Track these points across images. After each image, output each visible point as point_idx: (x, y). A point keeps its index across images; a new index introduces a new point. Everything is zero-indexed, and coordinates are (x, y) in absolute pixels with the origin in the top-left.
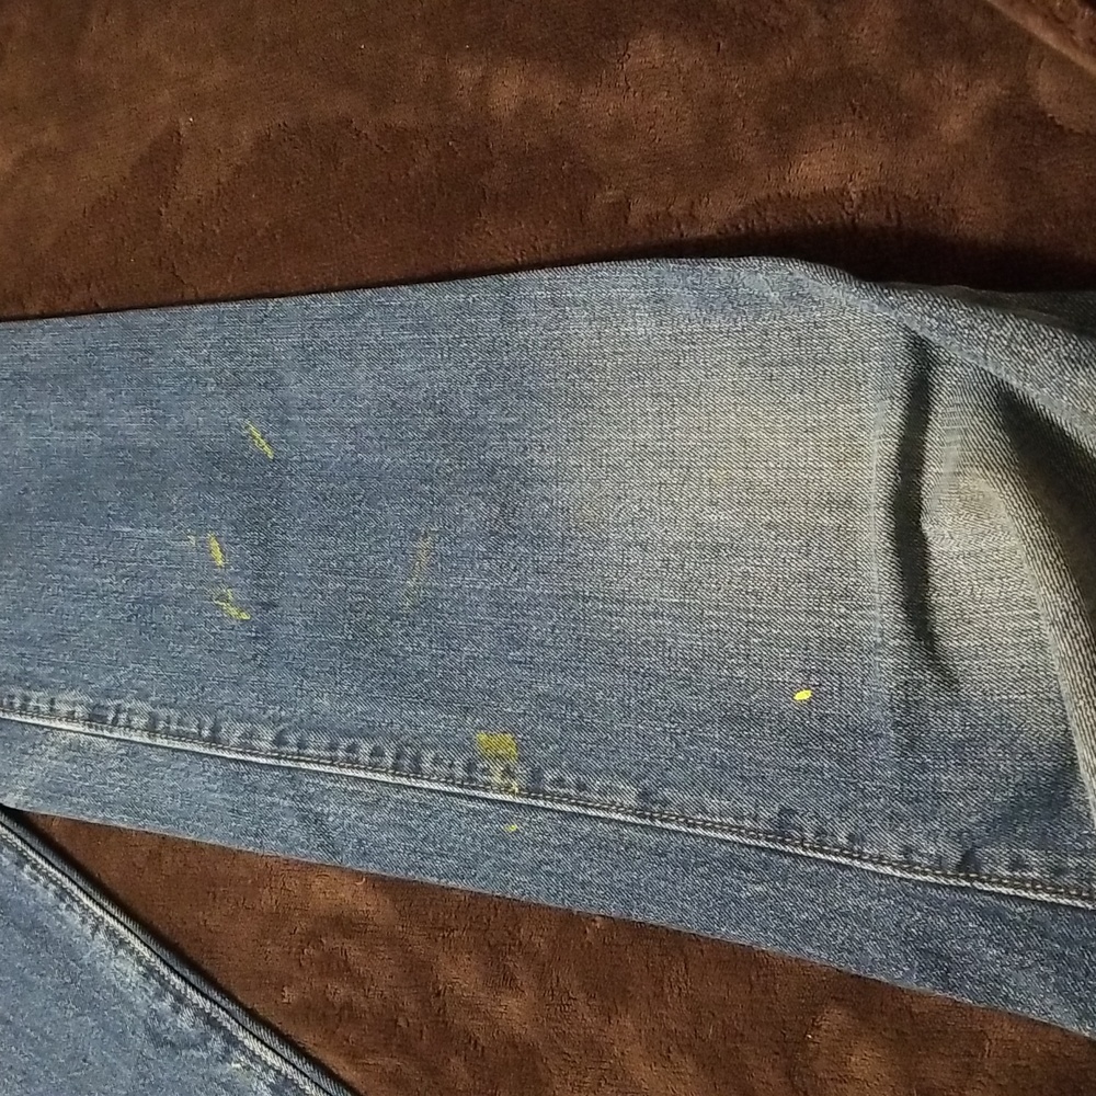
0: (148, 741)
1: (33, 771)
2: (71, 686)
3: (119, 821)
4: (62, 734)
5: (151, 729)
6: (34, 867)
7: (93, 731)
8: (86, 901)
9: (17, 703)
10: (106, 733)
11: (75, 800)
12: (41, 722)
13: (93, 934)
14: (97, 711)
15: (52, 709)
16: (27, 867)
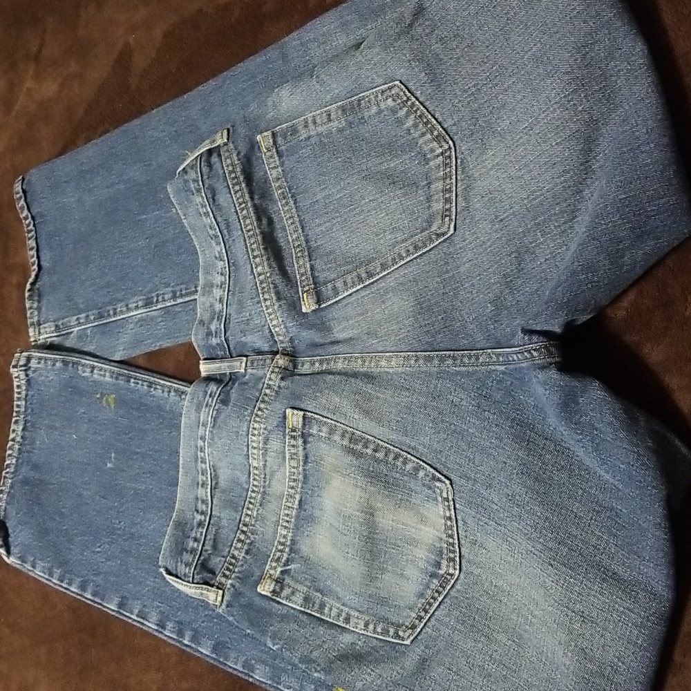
0: (174, 303)
1: (126, 338)
2: (134, 295)
3: (167, 343)
4: (134, 317)
5: (174, 297)
6: (135, 379)
7: (148, 310)
8: (162, 382)
9: (111, 313)
10: (155, 308)
11: (145, 342)
12: (124, 316)
13: (168, 395)
14: (148, 301)
15: (128, 309)
16: (132, 380)
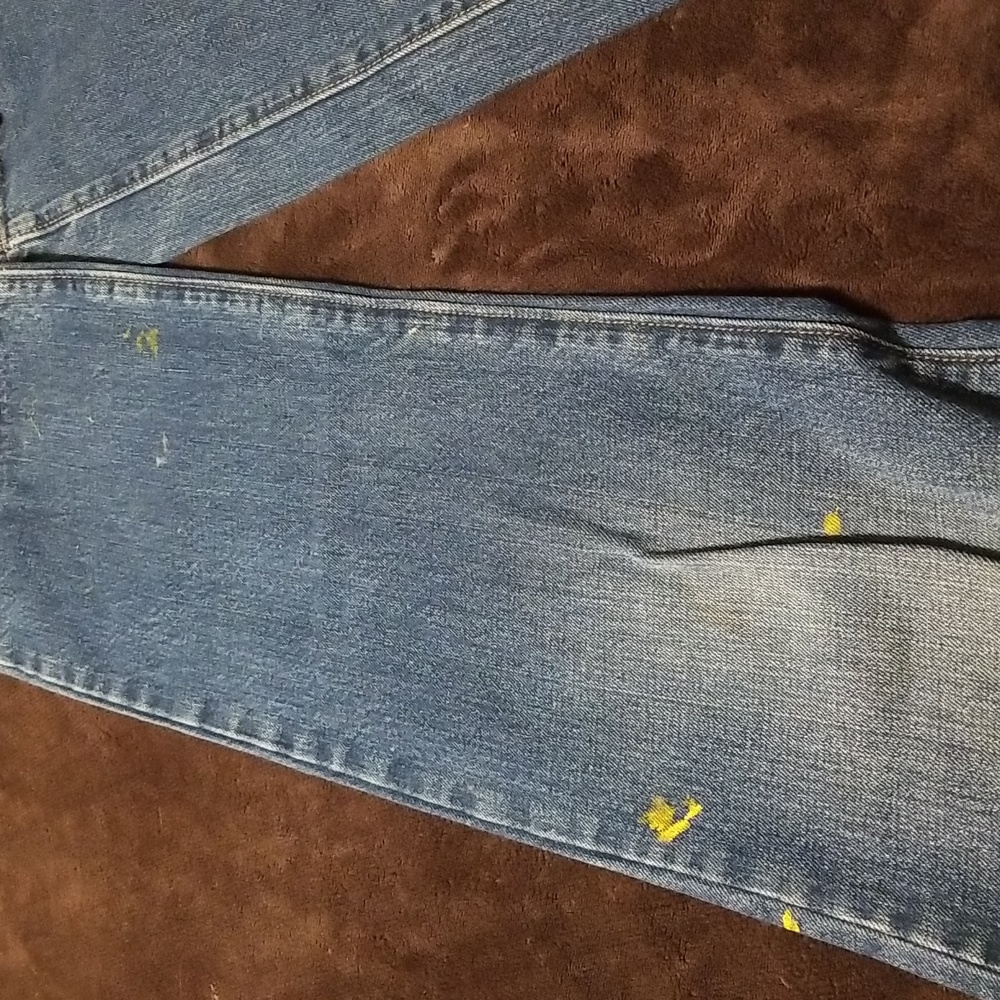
0: (253, 131)
1: (168, 219)
2: (175, 132)
3: (250, 213)
4: (181, 175)
5: (253, 119)
6: (192, 290)
7: (206, 154)
8: (244, 286)
9: (136, 174)
10: (218, 148)
11: (209, 218)
12: (161, 176)
13: (259, 310)
14: (204, 137)
15: (166, 161)
16: (188, 294)
